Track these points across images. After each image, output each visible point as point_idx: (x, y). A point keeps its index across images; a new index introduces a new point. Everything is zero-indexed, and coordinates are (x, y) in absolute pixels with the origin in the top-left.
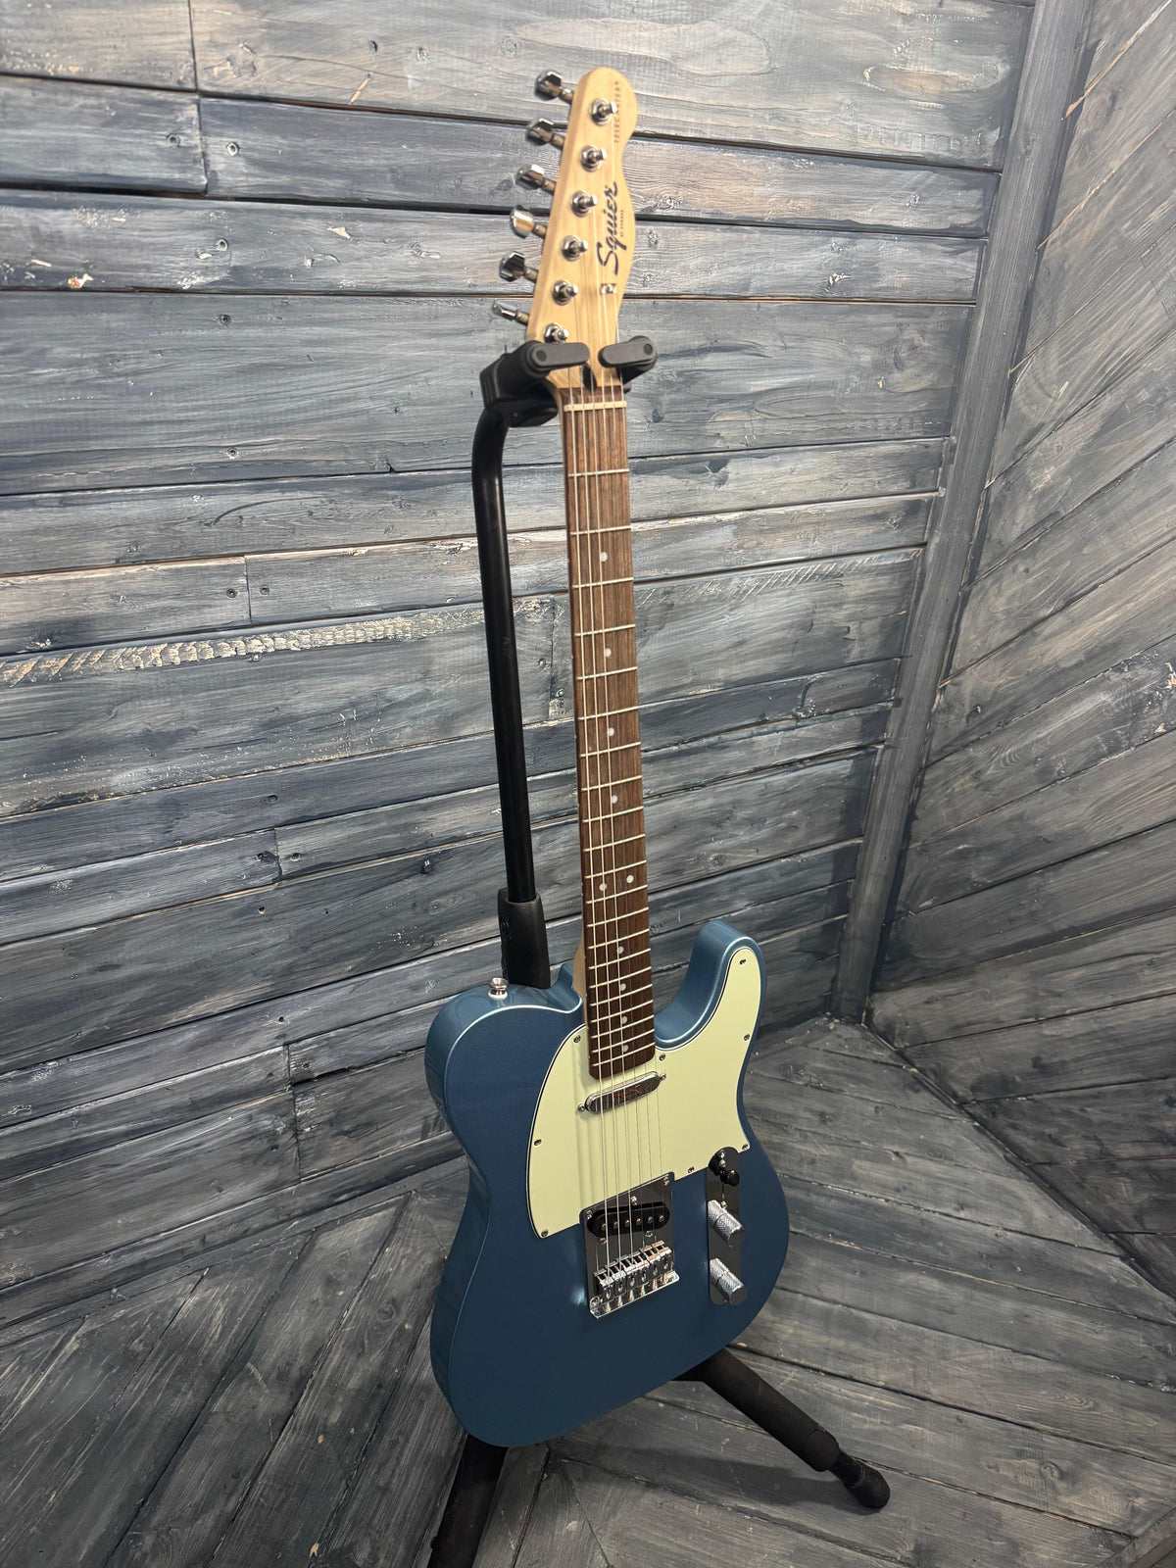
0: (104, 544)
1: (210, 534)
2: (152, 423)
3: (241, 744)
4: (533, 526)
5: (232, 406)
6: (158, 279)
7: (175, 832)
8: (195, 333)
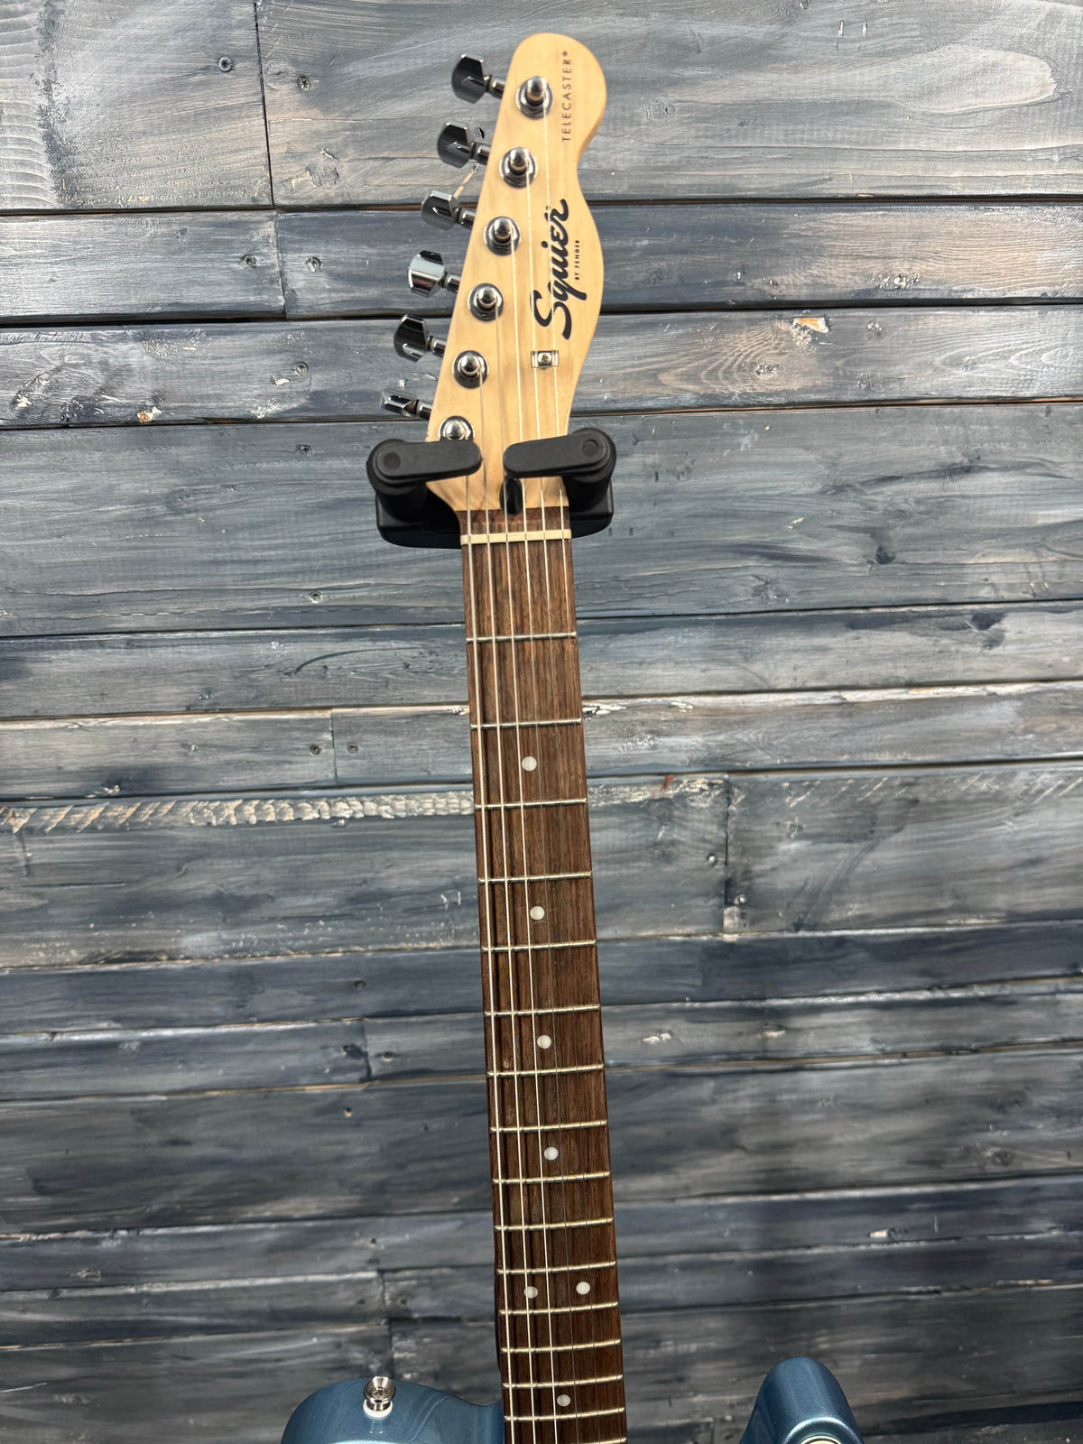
0: (174, 690)
1: (290, 685)
2: (224, 562)
3: (324, 918)
4: (697, 689)
5: (315, 545)
6: (230, 408)
7: (249, 1008)
8: (271, 466)
